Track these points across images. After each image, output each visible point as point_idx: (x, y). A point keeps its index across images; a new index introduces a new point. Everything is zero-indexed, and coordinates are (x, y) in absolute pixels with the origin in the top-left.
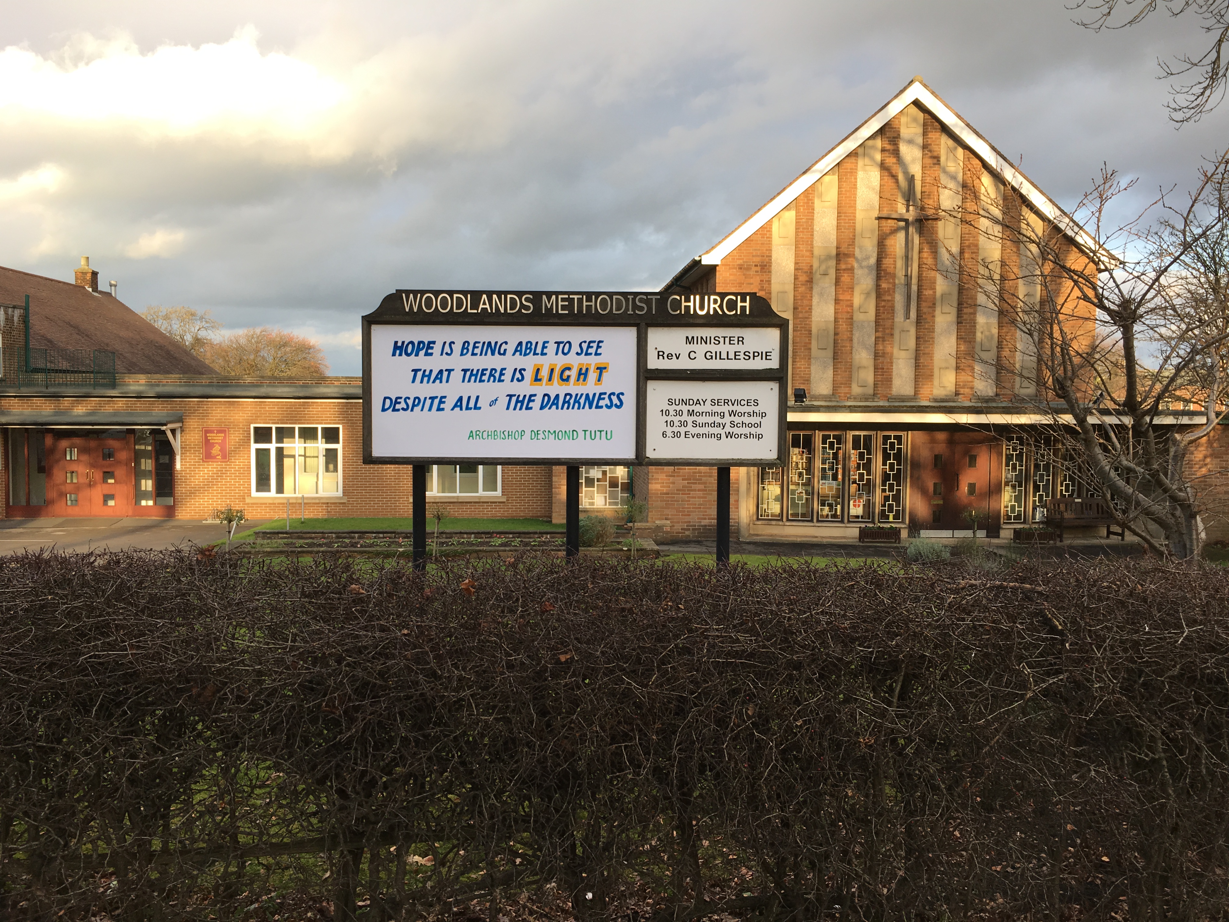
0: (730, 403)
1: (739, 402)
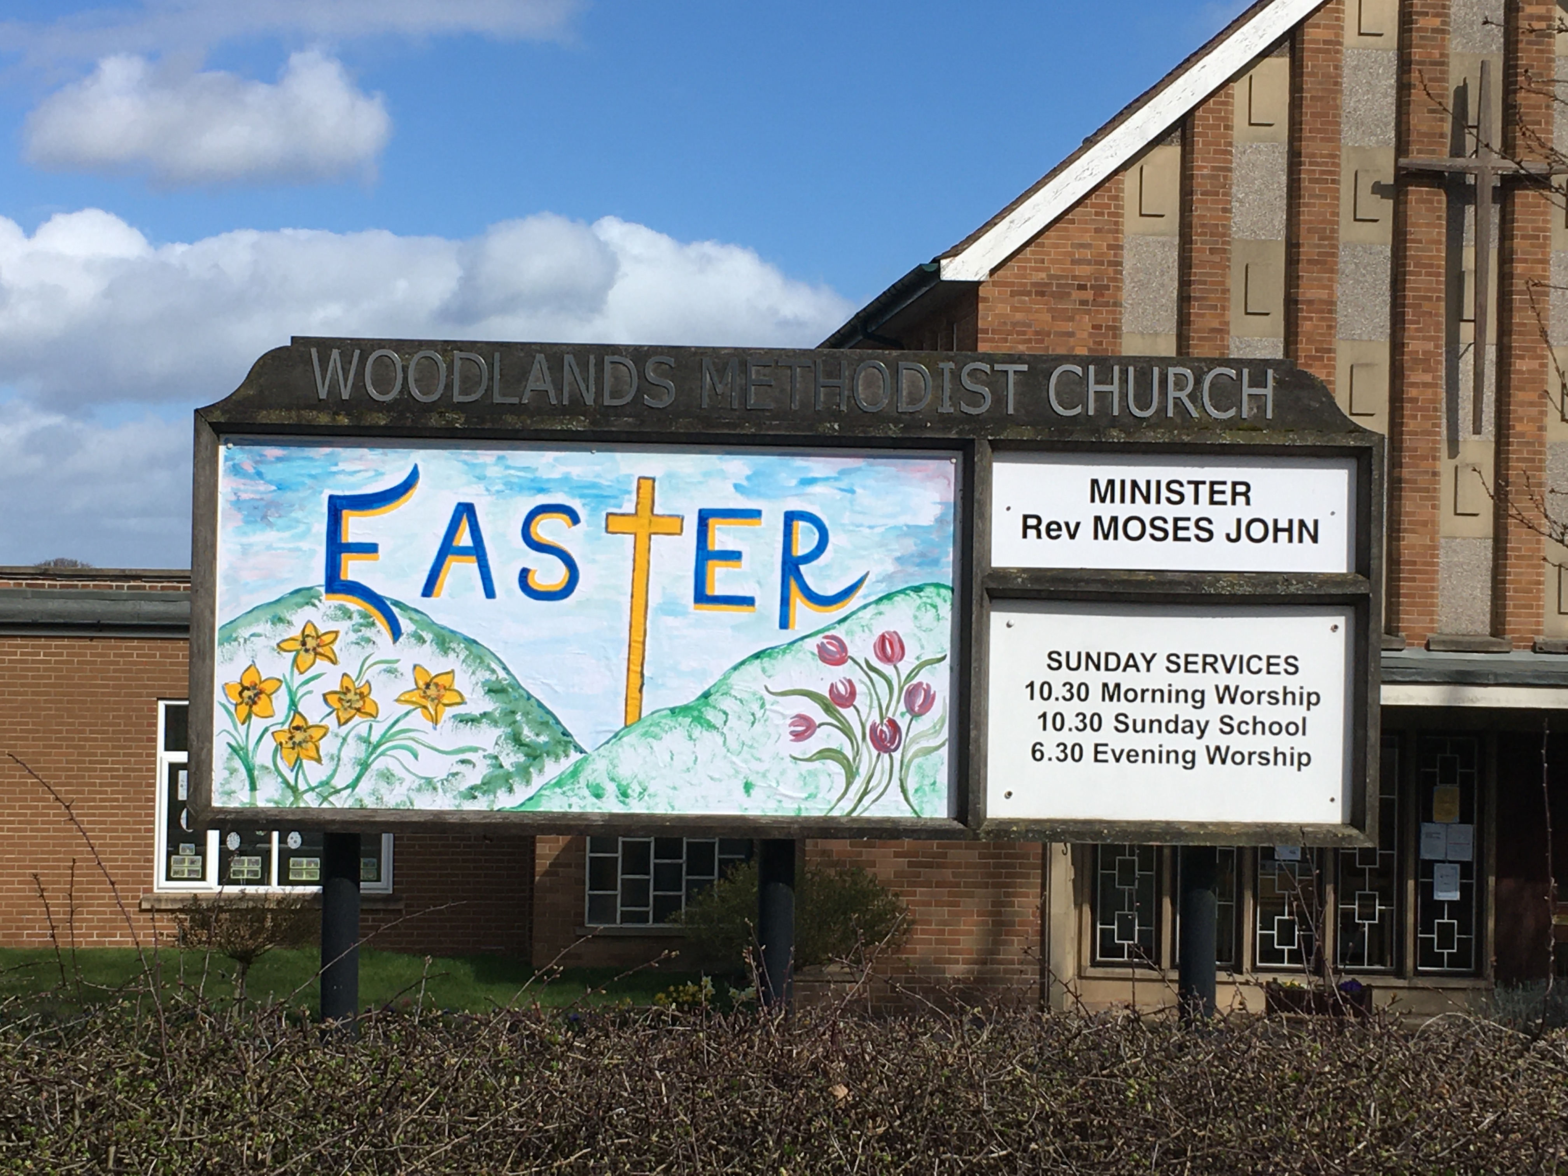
0: (1219, 665)
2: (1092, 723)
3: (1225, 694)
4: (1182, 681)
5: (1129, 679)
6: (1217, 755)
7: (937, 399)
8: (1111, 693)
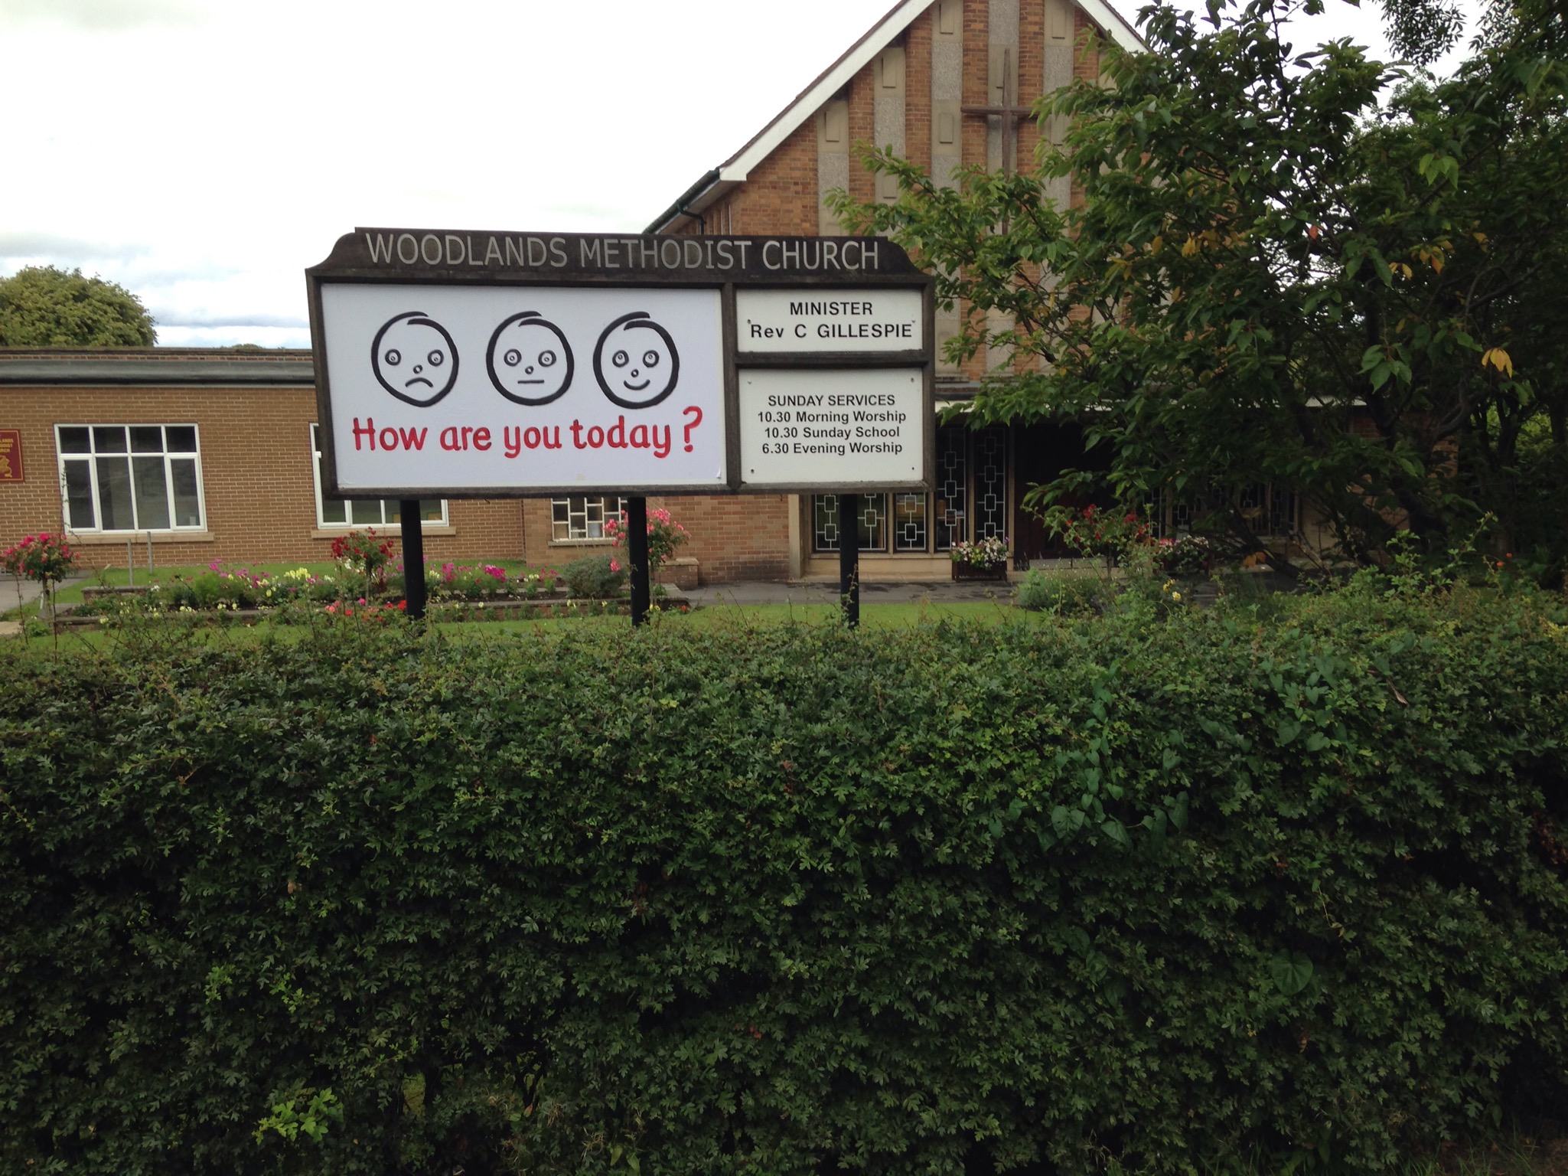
0: (855, 401)
2: (792, 433)
3: (859, 416)
4: (837, 410)
5: (810, 410)
6: (856, 448)
7: (705, 261)
8: (802, 417)
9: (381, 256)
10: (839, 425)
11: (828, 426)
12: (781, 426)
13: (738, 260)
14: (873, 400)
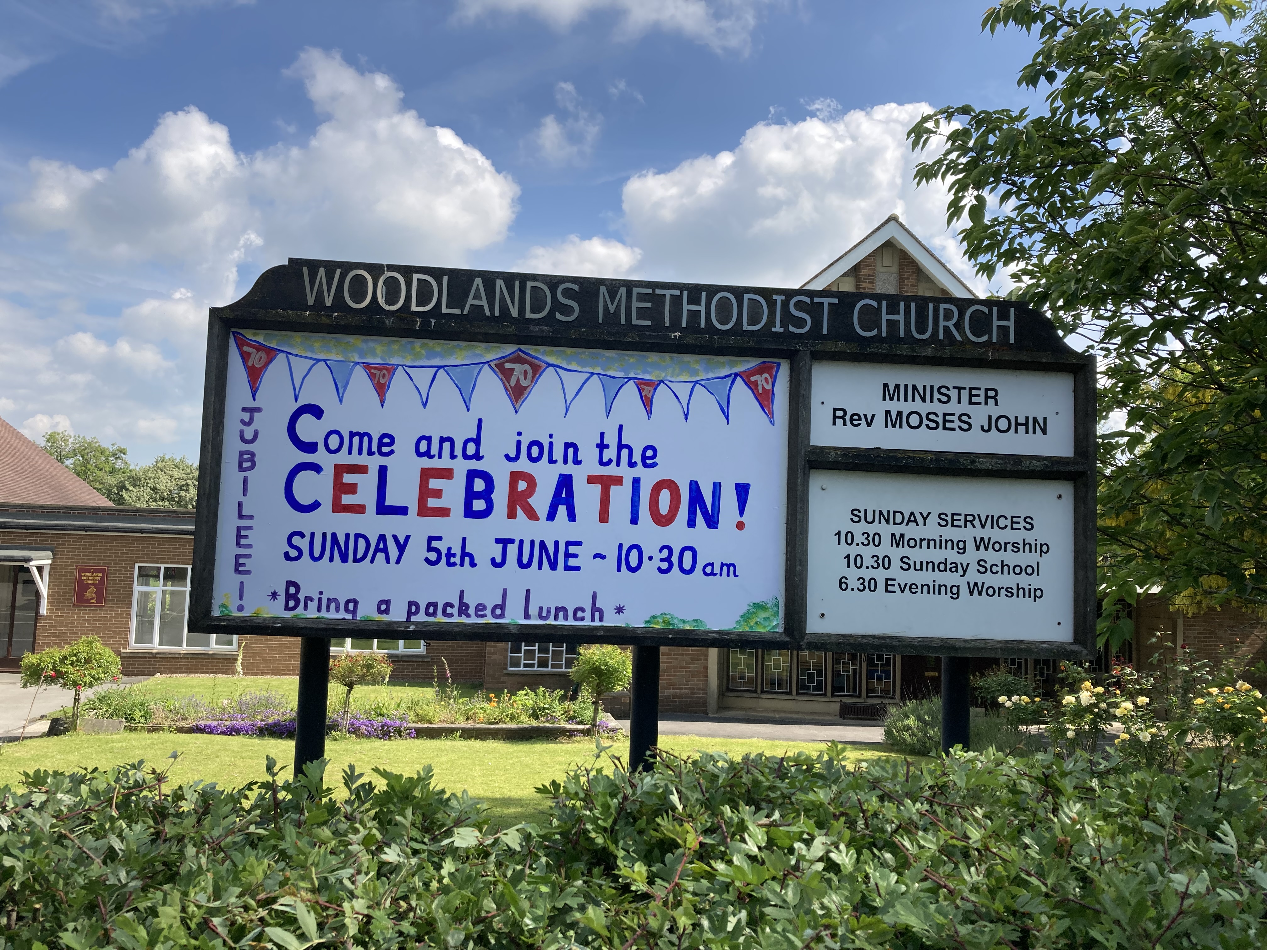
0: (977, 522)
1: (994, 521)
2: (883, 562)
3: (981, 544)
4: (949, 533)
5: (910, 531)
6: (975, 589)
7: (771, 322)
8: (898, 541)
9: (320, 297)
10: (952, 555)
11: (937, 555)
12: (868, 552)
13: (817, 324)
14: (1002, 523)
